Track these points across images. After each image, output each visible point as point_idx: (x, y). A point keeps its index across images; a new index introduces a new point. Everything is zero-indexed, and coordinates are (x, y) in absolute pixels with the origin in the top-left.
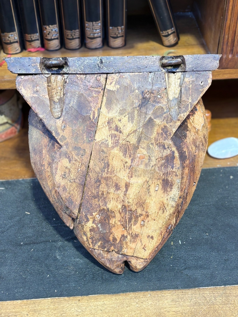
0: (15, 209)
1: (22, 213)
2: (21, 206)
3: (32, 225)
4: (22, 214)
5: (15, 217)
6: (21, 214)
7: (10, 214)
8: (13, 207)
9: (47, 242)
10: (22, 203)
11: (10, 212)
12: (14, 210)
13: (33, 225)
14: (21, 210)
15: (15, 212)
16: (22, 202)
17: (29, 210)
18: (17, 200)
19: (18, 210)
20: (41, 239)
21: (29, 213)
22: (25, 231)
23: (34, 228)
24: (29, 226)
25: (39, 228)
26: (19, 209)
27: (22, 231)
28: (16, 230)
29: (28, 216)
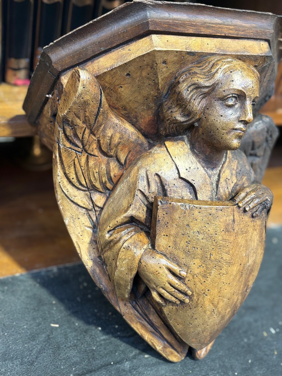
0: (32, 322)
1: (45, 326)
2: (38, 316)
3: (70, 343)
4: (48, 329)
5: (38, 334)
6: (46, 328)
7: (28, 331)
8: (27, 319)
9: (109, 366)
10: (38, 310)
11: (26, 328)
12: (31, 325)
13: (72, 343)
14: (43, 323)
15: (35, 328)
16: (36, 309)
17: (54, 321)
18: (28, 308)
19: (37, 323)
20: (96, 362)
21: (57, 326)
22: (65, 354)
23: (77, 348)
24: (67, 346)
25: (84, 346)
26: (37, 321)
27: (61, 355)
28: (51, 356)
29: (59, 330)
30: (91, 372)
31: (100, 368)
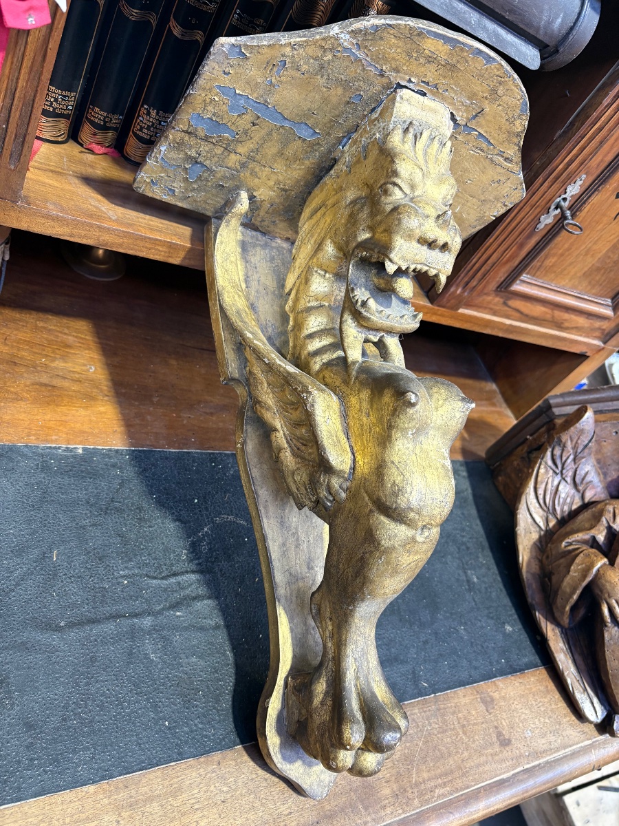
9: (121, 619)
20: (105, 608)
22: (62, 587)
23: (81, 581)
24: (68, 574)
25: (92, 581)
27: (55, 588)
28: (39, 586)
30: (94, 622)
31: (108, 619)
